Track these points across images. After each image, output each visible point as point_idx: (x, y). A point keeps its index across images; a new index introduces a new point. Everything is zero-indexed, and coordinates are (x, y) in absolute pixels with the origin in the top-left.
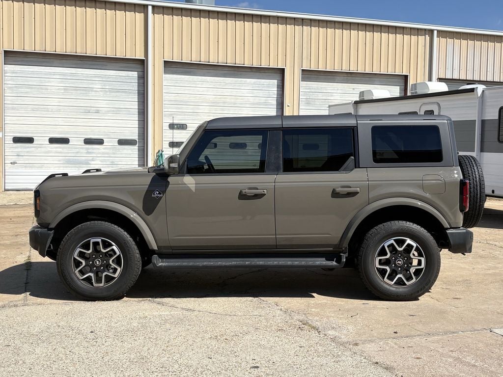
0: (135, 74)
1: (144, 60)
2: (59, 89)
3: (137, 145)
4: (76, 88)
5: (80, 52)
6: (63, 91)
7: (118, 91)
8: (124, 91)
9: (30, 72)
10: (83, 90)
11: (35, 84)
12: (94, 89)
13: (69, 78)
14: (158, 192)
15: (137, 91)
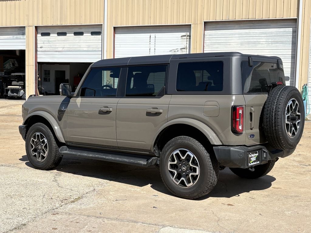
0: (291, 30)
1: (297, 19)
2: (237, 44)
3: (290, 80)
4: (249, 43)
5: (251, 18)
6: (240, 45)
7: (277, 42)
8: (282, 42)
9: (220, 34)
10: (253, 44)
11: (222, 41)
12: (261, 42)
13: (244, 36)
14: (64, 107)
15: (291, 42)
